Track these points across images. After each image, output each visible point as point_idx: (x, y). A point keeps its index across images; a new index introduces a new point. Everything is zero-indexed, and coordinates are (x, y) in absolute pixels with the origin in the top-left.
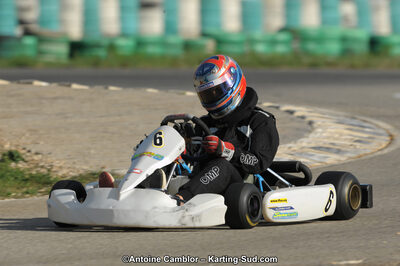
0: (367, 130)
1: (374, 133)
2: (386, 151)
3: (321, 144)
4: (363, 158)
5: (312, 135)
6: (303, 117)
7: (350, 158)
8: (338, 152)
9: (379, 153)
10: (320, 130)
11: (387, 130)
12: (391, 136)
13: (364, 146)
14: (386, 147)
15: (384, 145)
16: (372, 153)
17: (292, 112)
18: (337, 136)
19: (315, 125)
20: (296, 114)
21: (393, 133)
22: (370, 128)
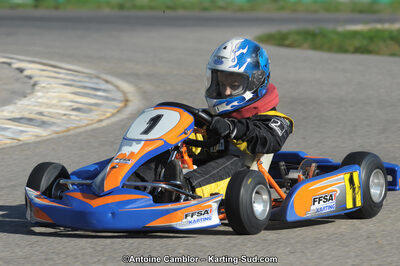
0: (99, 93)
1: (107, 98)
2: (104, 124)
3: (26, 115)
4: (72, 132)
5: (25, 101)
6: (30, 77)
8: (43, 124)
9: (95, 126)
10: (40, 94)
11: (124, 93)
12: (126, 101)
14: (113, 115)
15: (108, 114)
16: (87, 125)
17: (21, 70)
18: (55, 102)
19: (37, 88)
20: (26, 73)
21: (130, 97)
22: (104, 91)
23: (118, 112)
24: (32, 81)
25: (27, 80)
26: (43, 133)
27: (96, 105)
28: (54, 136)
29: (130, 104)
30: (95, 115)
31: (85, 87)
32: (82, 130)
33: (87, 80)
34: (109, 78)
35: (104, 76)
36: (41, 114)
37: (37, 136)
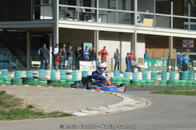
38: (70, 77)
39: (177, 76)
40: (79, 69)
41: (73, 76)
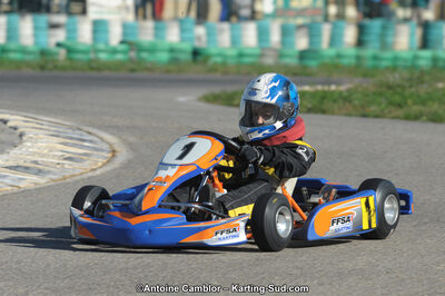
0: (86, 144)
1: (95, 149)
2: (98, 172)
3: (21, 163)
4: (68, 180)
5: (16, 151)
6: (15, 128)
7: (53, 180)
8: (39, 172)
9: (90, 174)
10: (29, 144)
11: (110, 144)
12: (114, 151)
13: (76, 165)
14: (104, 165)
15: (100, 164)
16: (81, 174)
17: (5, 122)
18: (45, 151)
19: (24, 138)
20: (10, 124)
21: (117, 148)
22: (91, 141)
23: (108, 161)
24: (18, 132)
25: (13, 131)
26: (42, 181)
27: (85, 154)
28: (52, 183)
29: (118, 154)
30: (87, 165)
31: (72, 138)
32: (78, 178)
33: (70, 131)
34: (90, 130)
35: (86, 128)
36: (36, 162)
37: (36, 184)
38: (60, 36)
39: (350, 34)
40: (84, 12)
41: (69, 31)
